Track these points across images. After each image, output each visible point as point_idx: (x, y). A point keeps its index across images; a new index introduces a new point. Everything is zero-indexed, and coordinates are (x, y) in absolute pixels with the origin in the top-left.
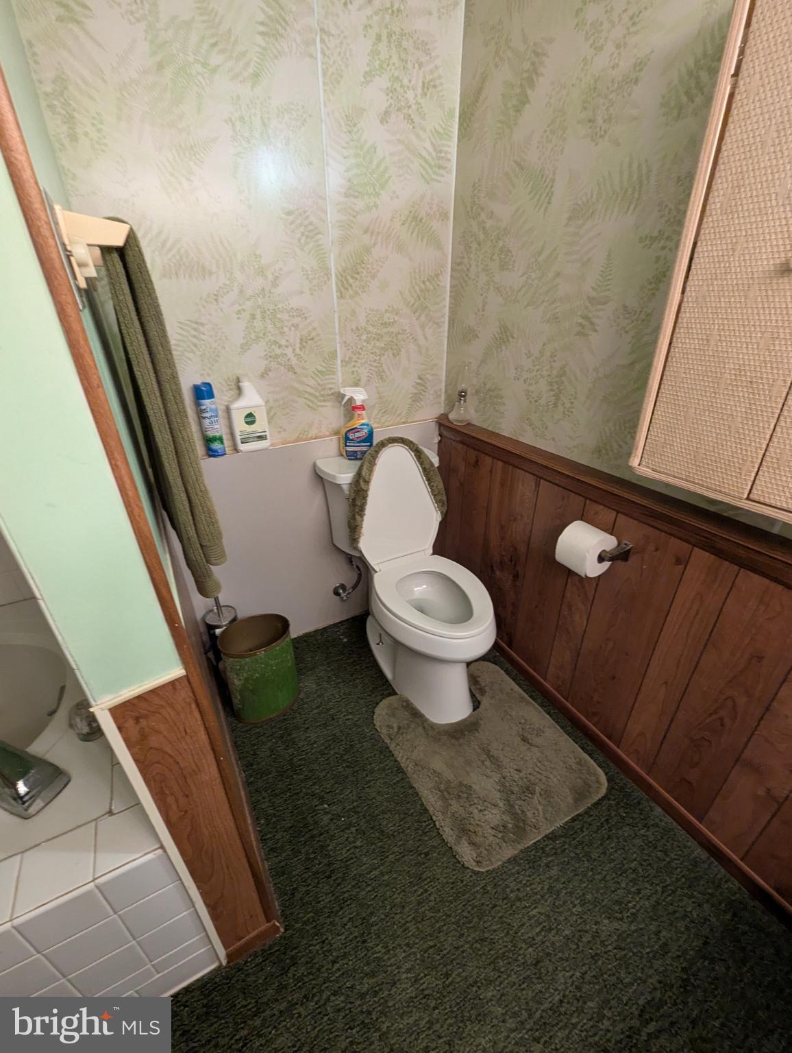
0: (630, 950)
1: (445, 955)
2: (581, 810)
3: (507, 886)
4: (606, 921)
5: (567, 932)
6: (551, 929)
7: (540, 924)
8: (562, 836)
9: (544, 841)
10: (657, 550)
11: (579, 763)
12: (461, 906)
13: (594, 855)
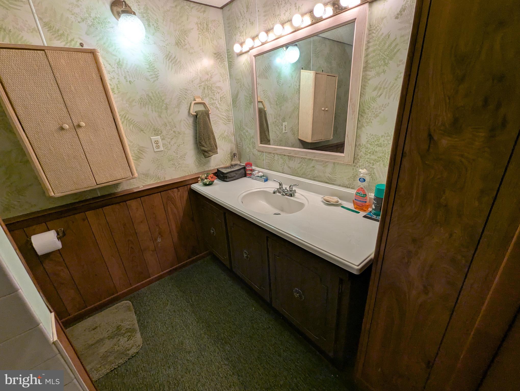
0: (175, 303)
1: (164, 357)
2: (133, 310)
3: (150, 336)
4: (167, 307)
5: (167, 318)
6: (165, 323)
7: (163, 326)
8: (140, 317)
9: (139, 323)
10: (73, 222)
11: (116, 309)
12: (151, 353)
13: (149, 308)
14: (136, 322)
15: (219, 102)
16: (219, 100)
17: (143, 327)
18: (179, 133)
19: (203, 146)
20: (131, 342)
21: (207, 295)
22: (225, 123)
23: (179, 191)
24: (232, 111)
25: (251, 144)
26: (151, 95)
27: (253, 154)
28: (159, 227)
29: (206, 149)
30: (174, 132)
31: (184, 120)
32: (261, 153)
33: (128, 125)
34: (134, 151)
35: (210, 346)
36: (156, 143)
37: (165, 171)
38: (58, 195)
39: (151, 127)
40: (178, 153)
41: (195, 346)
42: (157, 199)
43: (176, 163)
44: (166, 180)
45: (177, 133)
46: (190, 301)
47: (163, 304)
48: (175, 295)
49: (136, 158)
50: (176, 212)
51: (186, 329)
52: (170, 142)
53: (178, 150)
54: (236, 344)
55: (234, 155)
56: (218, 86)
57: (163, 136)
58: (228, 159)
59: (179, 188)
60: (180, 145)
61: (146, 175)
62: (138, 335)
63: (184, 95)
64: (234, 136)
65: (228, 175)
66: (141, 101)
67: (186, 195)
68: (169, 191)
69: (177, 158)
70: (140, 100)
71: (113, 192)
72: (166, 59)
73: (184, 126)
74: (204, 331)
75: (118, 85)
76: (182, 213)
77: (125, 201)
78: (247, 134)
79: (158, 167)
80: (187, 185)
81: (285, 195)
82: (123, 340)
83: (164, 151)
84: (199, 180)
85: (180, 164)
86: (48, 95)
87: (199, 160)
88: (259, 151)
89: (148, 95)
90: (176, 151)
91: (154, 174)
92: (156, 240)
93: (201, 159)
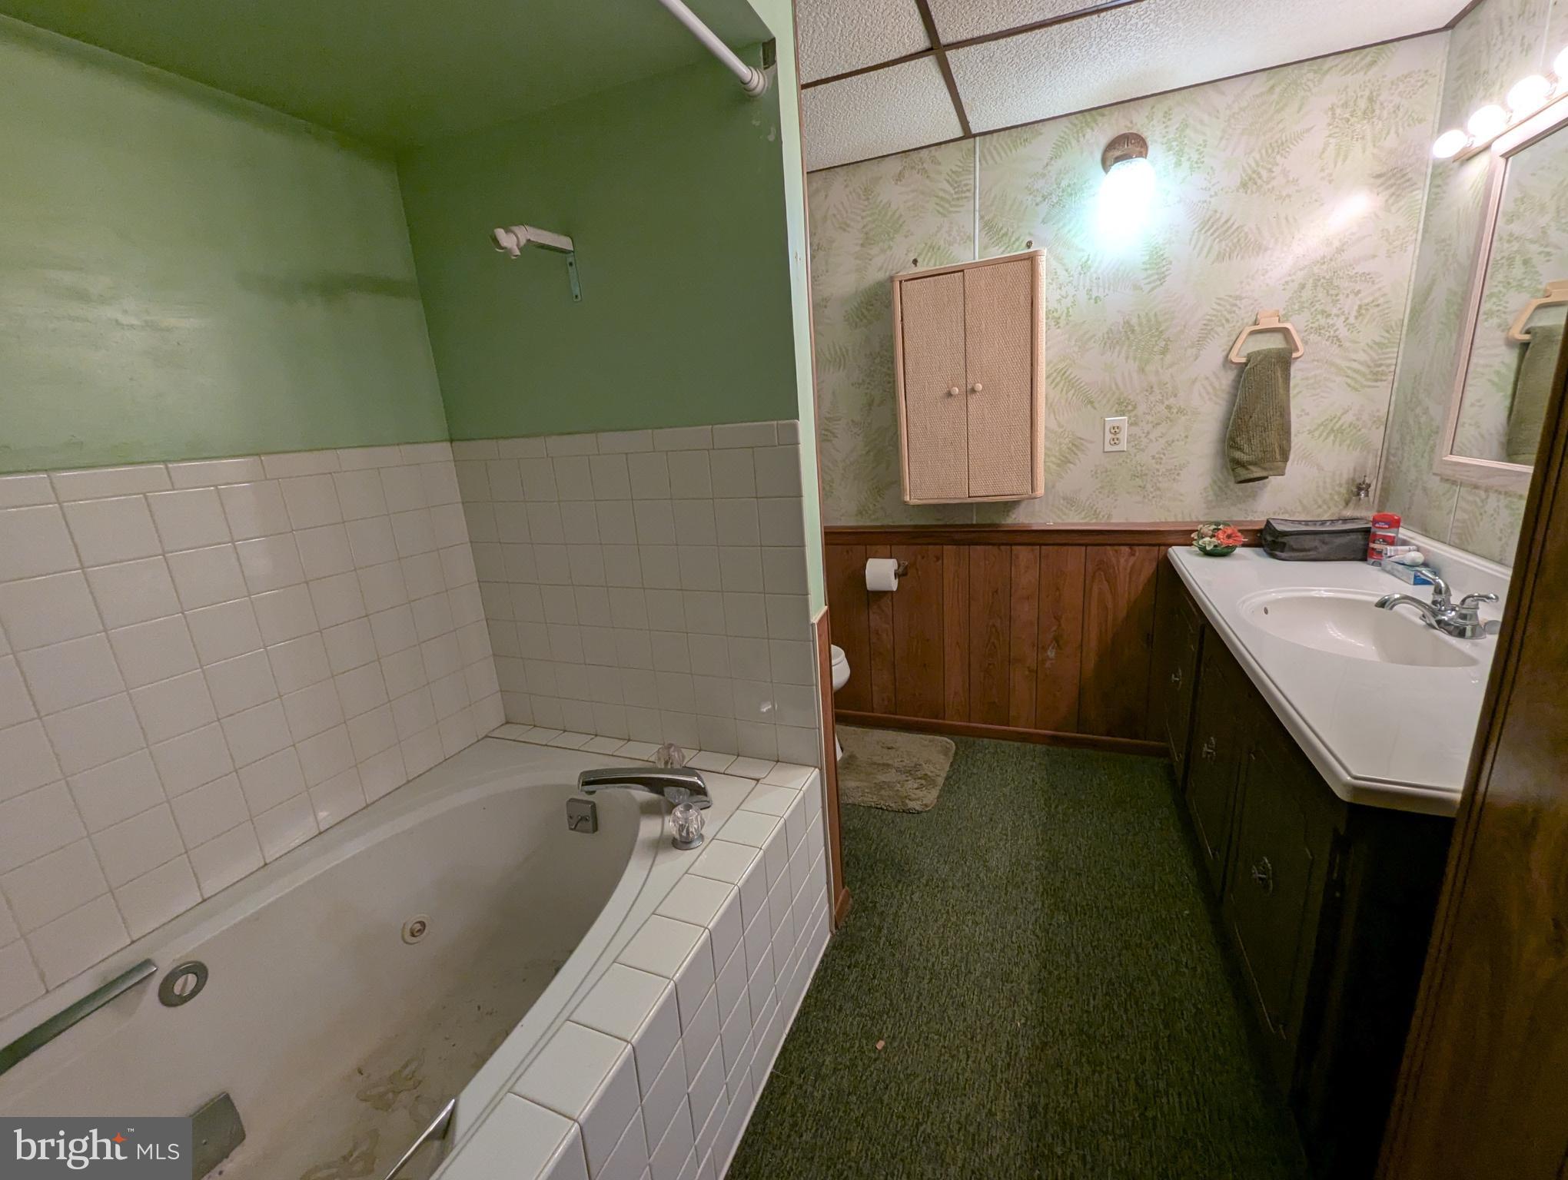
14: (944, 775)
15: (1352, 320)
16: (1354, 313)
17: (948, 788)
18: (1181, 411)
19: (1240, 449)
20: (920, 793)
21: (1095, 818)
22: (1357, 386)
23: (1134, 555)
24: (1402, 346)
25: (1426, 455)
26: (1134, 321)
27: (1425, 489)
28: (1060, 625)
29: (1244, 458)
30: (1169, 407)
31: (1207, 378)
32: (1447, 486)
33: (1064, 391)
34: (1060, 444)
35: (1029, 889)
36: (1113, 431)
37: (1116, 500)
38: (915, 502)
39: (1114, 394)
40: (1163, 462)
41: (1005, 870)
42: (1074, 559)
43: (1149, 486)
44: (1112, 521)
45: (1175, 411)
46: (1053, 806)
47: (1002, 780)
48: (1033, 781)
49: (1059, 462)
50: (1110, 606)
51: (1009, 838)
52: (1148, 433)
53: (1164, 454)
54: (1084, 928)
55: (1360, 489)
56: (1361, 272)
57: (1136, 416)
58: (1332, 499)
59: (1136, 548)
60: (1173, 441)
61: (1070, 501)
62: (935, 793)
63: (1225, 313)
64: (1382, 428)
65: (1290, 541)
66: (1109, 338)
67: (1149, 569)
68: (1108, 548)
69: (1157, 473)
70: (1106, 336)
71: (997, 522)
72: (1200, 230)
73: (1200, 395)
74: (1038, 863)
75: (1070, 310)
76: (1125, 612)
77: (1011, 545)
78: (1423, 419)
79: (1102, 487)
80: (1159, 545)
81: (1434, 628)
82: (912, 784)
83: (1127, 451)
84: (1193, 539)
85: (1159, 489)
86: (948, 340)
87: (1220, 488)
88: (1445, 480)
89: (1127, 323)
90: (1157, 456)
91: (1088, 503)
92: (1045, 649)
93: (1227, 486)
